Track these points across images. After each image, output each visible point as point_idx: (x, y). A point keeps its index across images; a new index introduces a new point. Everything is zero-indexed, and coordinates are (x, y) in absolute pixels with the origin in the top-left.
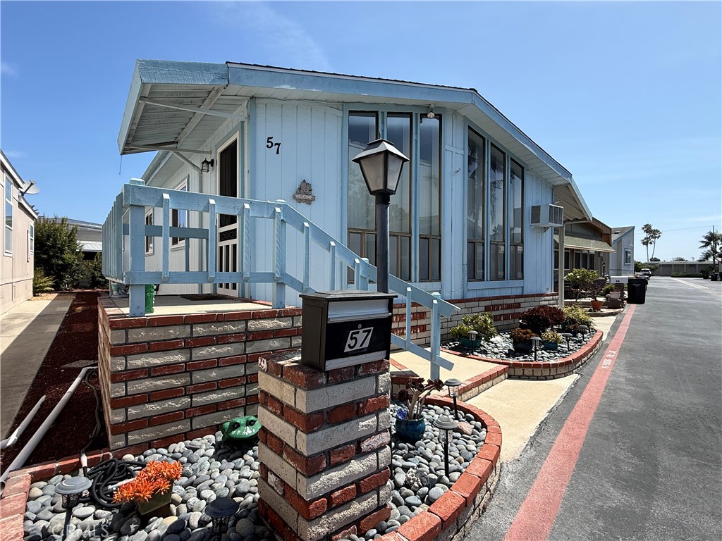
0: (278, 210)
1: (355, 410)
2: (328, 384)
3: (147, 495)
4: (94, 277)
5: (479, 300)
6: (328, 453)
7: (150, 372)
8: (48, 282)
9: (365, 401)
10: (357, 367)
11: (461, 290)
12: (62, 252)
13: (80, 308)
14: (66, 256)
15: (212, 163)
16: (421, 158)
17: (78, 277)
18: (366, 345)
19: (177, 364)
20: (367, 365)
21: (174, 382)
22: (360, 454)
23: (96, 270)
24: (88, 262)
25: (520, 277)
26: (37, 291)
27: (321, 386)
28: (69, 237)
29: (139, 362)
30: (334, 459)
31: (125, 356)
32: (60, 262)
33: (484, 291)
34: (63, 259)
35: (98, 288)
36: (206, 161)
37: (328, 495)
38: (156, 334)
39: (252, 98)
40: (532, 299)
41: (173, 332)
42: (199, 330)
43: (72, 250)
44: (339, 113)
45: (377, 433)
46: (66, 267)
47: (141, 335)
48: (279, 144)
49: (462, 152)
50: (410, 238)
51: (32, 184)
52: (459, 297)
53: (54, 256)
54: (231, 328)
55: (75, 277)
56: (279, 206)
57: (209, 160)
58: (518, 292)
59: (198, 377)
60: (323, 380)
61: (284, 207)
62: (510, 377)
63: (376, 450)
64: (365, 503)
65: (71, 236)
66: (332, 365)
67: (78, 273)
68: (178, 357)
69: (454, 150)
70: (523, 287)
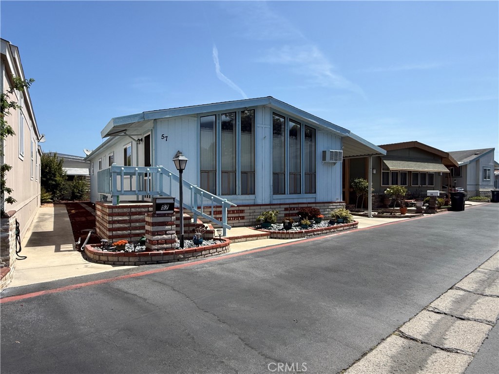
0: (159, 170)
1: (164, 224)
2: (157, 217)
3: (120, 244)
4: (73, 193)
5: (280, 204)
6: (157, 232)
7: (119, 222)
8: (48, 196)
9: (168, 222)
10: (165, 214)
11: (269, 199)
12: (55, 175)
13: (73, 211)
14: (58, 178)
15: (142, 140)
16: (241, 130)
17: (64, 192)
18: (167, 209)
19: (126, 220)
20: (168, 214)
21: (126, 226)
22: (166, 234)
23: (75, 188)
24: (70, 183)
25: (314, 192)
26: (43, 202)
27: (155, 217)
28: (58, 166)
29: (116, 218)
30: (159, 233)
31: (112, 216)
32: (54, 183)
33: (285, 200)
34: (56, 181)
35: (76, 200)
36: (139, 140)
37: (158, 241)
38: (120, 210)
39: (155, 120)
40: (323, 205)
41: (125, 210)
42: (133, 210)
43: (60, 174)
44: (196, 119)
45: (171, 230)
46: (57, 186)
47: (116, 210)
48: (167, 137)
49: (269, 126)
50: (236, 173)
51: (43, 136)
52: (268, 202)
53: (50, 179)
54: (143, 210)
55: (62, 193)
56: (160, 168)
57: (140, 139)
58: (313, 201)
59: (133, 224)
60: (156, 215)
61: (162, 169)
62: (271, 238)
63: (172, 234)
64: (167, 246)
65: (60, 165)
66: (157, 212)
67: (64, 190)
68: (126, 218)
69: (263, 126)
70: (315, 198)
